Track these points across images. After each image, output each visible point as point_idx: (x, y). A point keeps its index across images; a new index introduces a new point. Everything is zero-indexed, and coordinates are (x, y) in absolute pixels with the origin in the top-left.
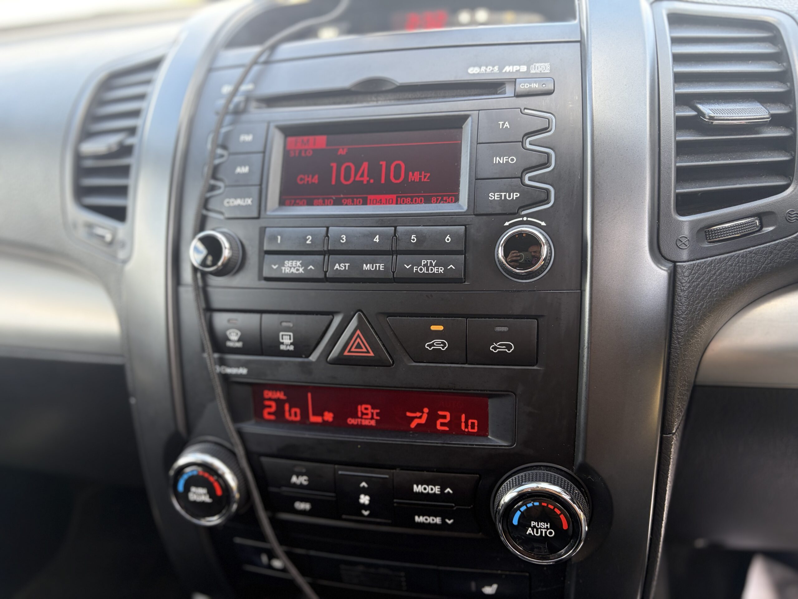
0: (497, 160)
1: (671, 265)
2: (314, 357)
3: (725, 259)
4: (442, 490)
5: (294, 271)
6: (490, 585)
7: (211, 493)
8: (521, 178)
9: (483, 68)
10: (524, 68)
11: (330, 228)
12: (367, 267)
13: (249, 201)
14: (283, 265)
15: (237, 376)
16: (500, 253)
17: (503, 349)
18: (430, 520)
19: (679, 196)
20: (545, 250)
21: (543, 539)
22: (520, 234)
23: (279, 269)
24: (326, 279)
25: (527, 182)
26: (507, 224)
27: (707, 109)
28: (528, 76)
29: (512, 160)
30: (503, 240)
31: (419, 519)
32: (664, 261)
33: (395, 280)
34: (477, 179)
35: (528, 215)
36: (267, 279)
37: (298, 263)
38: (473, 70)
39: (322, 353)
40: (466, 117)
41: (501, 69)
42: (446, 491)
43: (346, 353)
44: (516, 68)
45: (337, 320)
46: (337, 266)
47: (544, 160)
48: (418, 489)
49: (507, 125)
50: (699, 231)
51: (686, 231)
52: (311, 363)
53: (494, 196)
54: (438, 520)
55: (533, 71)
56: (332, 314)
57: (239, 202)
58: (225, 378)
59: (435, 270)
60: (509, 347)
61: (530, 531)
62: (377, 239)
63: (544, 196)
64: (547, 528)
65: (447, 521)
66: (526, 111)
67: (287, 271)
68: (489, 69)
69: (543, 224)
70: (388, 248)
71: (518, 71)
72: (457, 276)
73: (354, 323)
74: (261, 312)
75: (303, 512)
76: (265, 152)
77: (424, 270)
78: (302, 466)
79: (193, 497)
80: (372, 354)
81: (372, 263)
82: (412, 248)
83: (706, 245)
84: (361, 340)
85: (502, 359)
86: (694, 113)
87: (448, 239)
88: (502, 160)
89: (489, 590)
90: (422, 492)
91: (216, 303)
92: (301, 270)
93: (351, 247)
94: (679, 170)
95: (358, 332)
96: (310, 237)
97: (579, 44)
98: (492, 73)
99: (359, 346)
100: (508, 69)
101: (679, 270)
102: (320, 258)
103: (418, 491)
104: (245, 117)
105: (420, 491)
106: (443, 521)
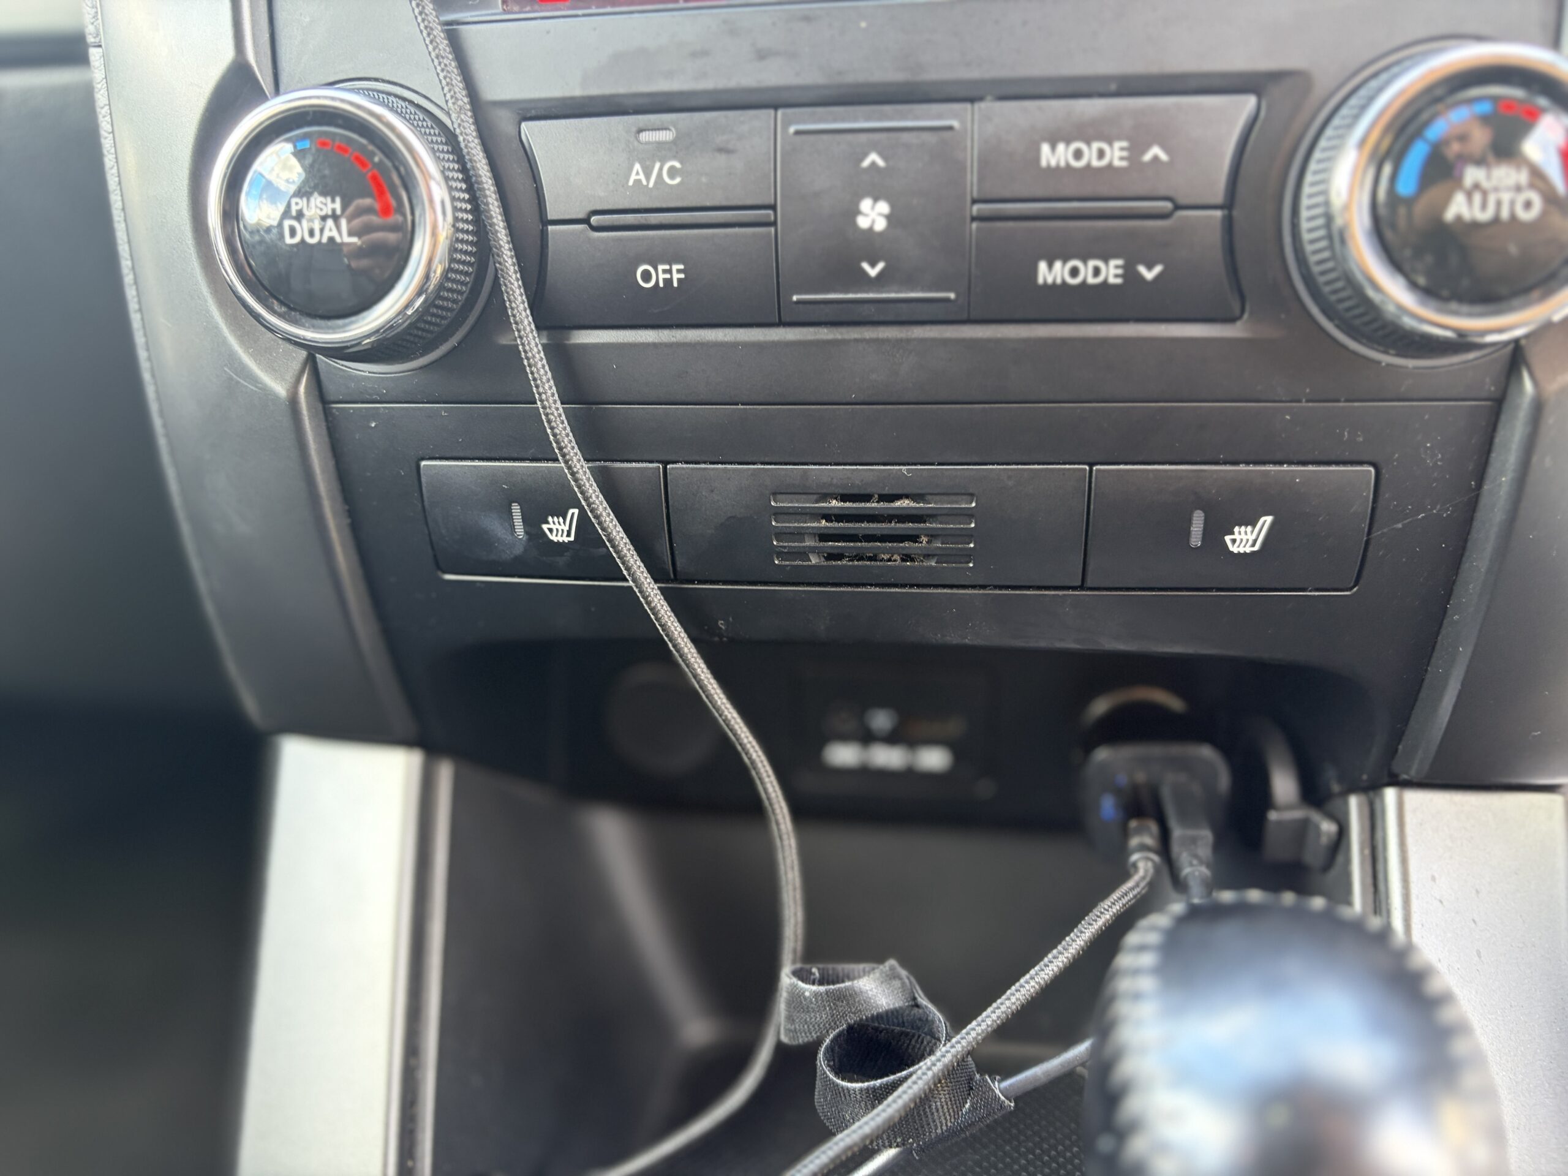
6: (1252, 520)
42: (1147, 157)
64: (1518, 189)
65: (1142, 269)
89: (1246, 539)
90: (1068, 166)
103: (1053, 163)
105: (1062, 164)
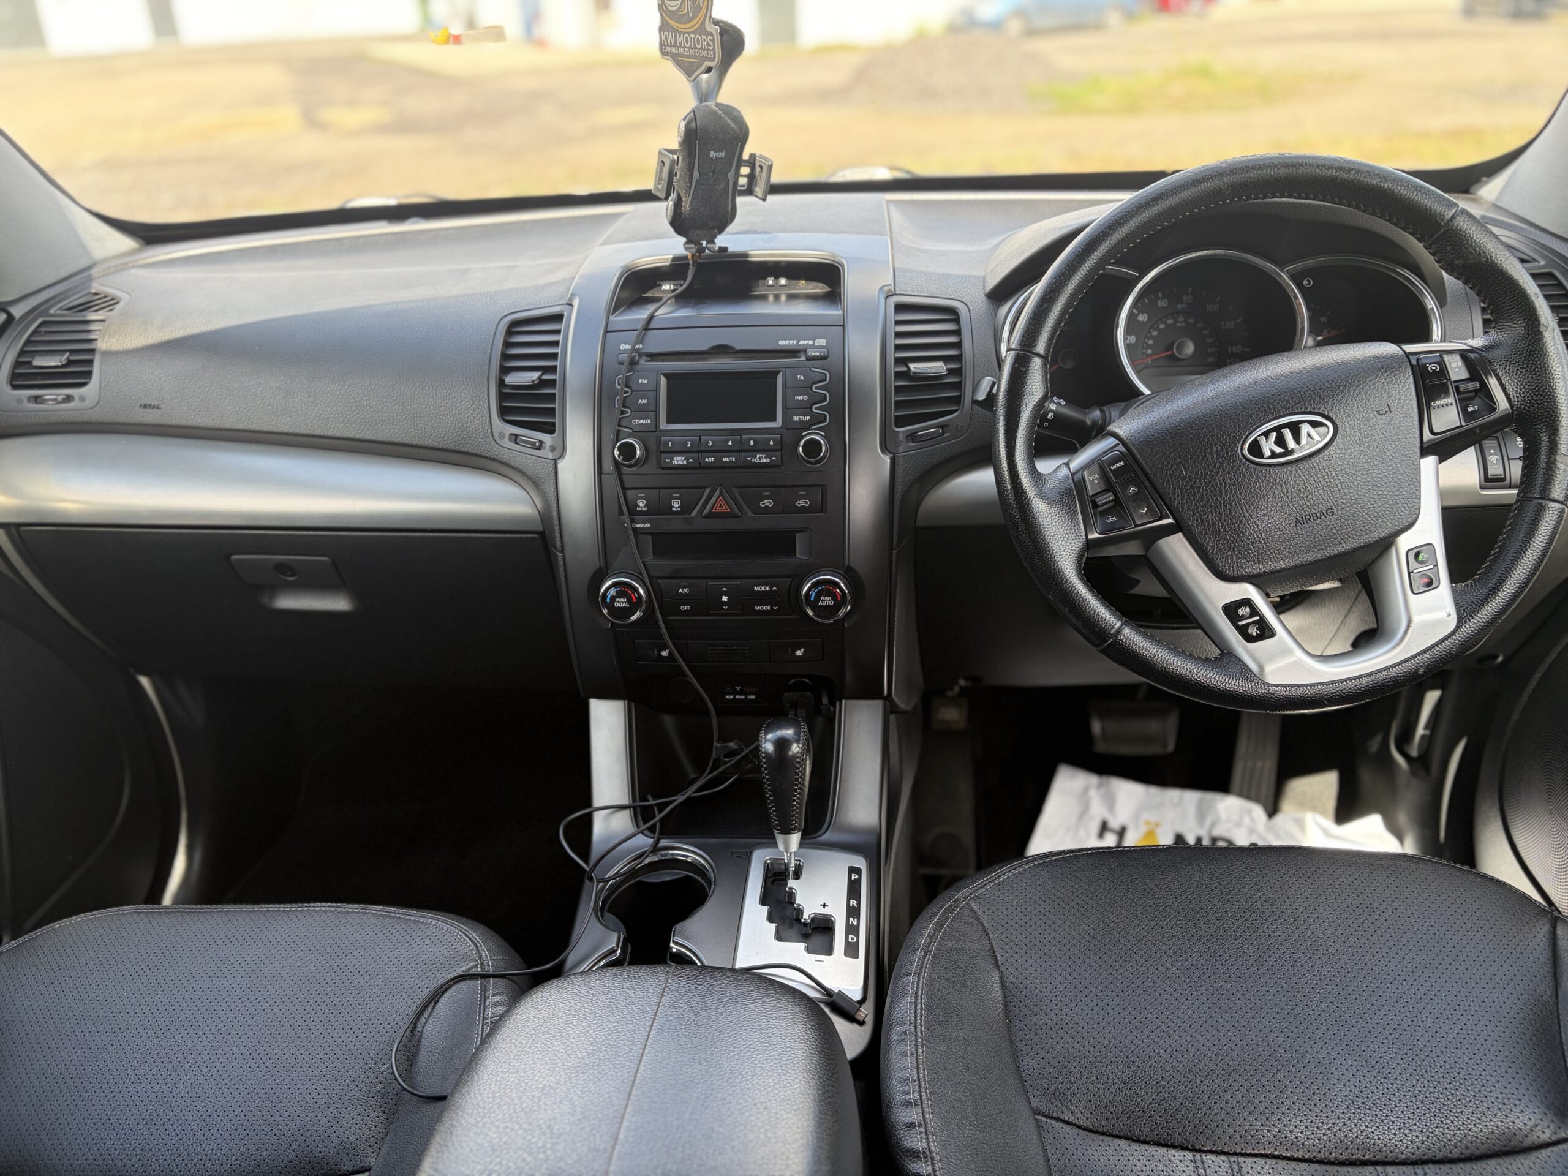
0: (797, 398)
1: (892, 455)
2: (693, 514)
3: (921, 452)
4: (771, 588)
5: (680, 463)
6: (800, 649)
7: (629, 601)
8: (811, 408)
9: (788, 341)
10: (811, 342)
11: (702, 437)
12: (725, 460)
13: (649, 421)
14: (673, 459)
15: (643, 528)
16: (801, 450)
17: (804, 504)
18: (764, 608)
19: (896, 417)
20: (824, 448)
21: (827, 607)
22: (811, 440)
23: (671, 462)
24: (700, 468)
25: (814, 410)
26: (804, 434)
27: (913, 367)
28: (813, 347)
29: (806, 398)
30: (802, 443)
31: (758, 608)
32: (887, 453)
33: (741, 467)
34: (786, 409)
35: (815, 429)
36: (663, 468)
37: (683, 458)
38: (782, 343)
39: (698, 512)
40: (778, 373)
41: (798, 342)
42: (773, 589)
43: (714, 511)
44: (806, 342)
45: (707, 491)
46: (707, 460)
47: (823, 398)
48: (756, 589)
49: (802, 377)
50: (908, 436)
51: (901, 437)
52: (692, 518)
53: (796, 419)
54: (769, 608)
55: (816, 344)
56: (705, 488)
57: (642, 421)
58: (635, 530)
59: (765, 460)
60: (806, 503)
61: (820, 603)
62: (730, 443)
63: (823, 419)
65: (774, 607)
66: (813, 369)
67: (676, 463)
68: (791, 342)
69: (823, 434)
70: (737, 448)
71: (808, 344)
72: (777, 463)
73: (717, 493)
74: (659, 488)
75: (686, 612)
76: (657, 390)
77: (759, 461)
78: (685, 582)
79: (617, 605)
80: (729, 510)
81: (728, 457)
82: (751, 448)
83: (911, 444)
84: (721, 501)
85: (803, 510)
86: (906, 369)
87: (771, 443)
88: (800, 398)
89: (799, 653)
90: (759, 591)
91: (627, 485)
92: (685, 462)
93: (715, 448)
94: (896, 402)
95: (721, 498)
96: (689, 443)
97: (842, 328)
98: (793, 345)
99: (721, 506)
100: (802, 342)
101: (896, 458)
102: (697, 455)
104: (638, 367)
106: (772, 608)
